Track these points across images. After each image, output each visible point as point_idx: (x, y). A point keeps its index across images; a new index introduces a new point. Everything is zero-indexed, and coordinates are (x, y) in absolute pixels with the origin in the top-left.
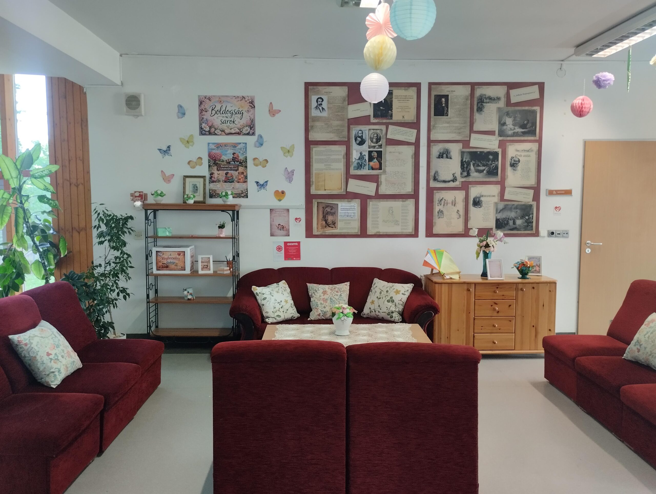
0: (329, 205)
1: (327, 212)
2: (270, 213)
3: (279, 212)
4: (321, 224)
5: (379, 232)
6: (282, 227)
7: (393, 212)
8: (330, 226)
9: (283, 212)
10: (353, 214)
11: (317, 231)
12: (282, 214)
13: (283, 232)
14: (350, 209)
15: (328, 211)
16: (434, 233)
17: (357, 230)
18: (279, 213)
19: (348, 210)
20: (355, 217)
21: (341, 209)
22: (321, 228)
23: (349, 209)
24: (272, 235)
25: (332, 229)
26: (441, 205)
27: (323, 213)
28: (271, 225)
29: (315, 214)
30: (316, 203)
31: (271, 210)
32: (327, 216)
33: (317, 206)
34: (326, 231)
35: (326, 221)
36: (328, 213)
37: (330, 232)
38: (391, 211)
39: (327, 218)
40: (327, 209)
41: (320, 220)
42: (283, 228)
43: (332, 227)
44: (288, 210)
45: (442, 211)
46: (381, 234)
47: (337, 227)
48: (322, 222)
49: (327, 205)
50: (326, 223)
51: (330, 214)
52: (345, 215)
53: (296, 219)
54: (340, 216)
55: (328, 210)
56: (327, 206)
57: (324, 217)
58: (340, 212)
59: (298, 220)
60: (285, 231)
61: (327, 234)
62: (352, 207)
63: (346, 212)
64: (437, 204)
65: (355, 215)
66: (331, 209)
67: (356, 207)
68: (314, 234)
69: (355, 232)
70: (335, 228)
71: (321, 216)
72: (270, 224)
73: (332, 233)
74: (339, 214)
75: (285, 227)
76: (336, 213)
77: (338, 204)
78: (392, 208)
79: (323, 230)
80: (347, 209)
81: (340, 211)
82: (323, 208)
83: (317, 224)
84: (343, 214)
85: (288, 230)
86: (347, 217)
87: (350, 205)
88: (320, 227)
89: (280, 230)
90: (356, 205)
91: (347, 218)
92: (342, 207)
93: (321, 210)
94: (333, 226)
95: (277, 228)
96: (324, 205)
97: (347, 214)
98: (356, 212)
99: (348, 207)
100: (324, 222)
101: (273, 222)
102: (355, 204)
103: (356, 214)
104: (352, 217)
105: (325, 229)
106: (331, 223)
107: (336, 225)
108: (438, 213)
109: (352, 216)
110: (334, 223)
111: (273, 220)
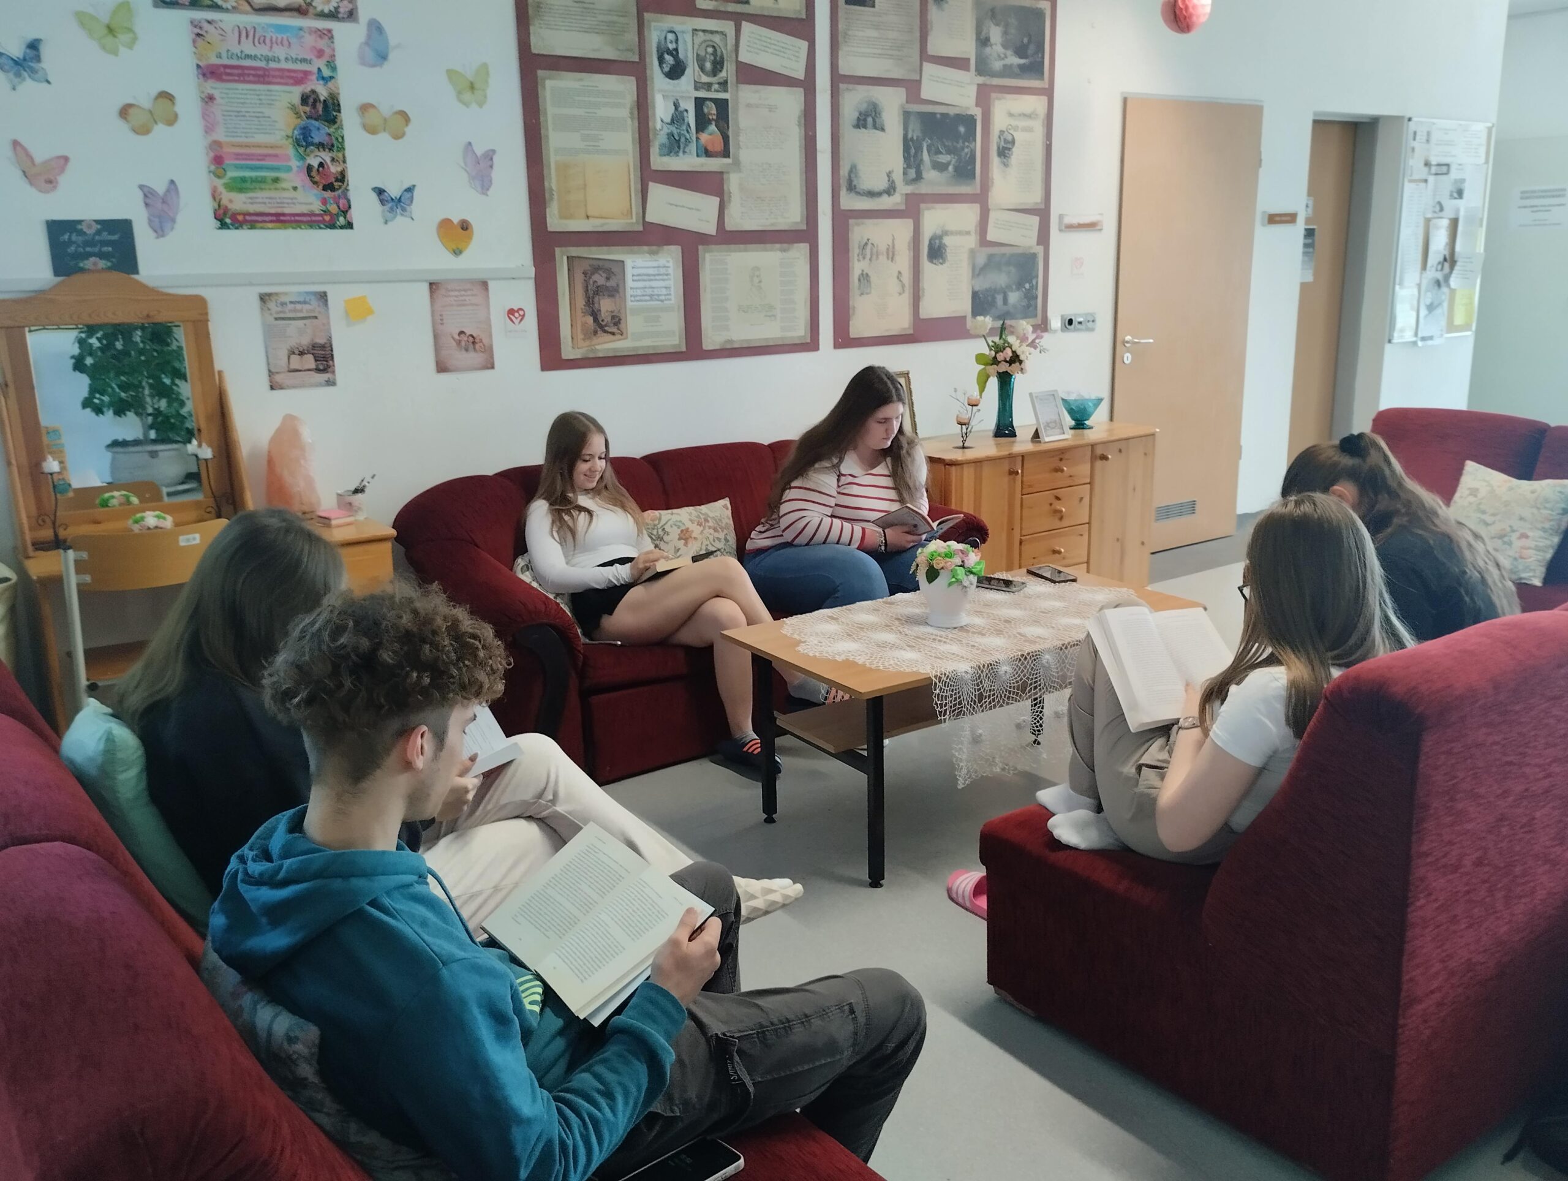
0: (601, 263)
1: (598, 287)
2: (432, 297)
3: (456, 293)
4: (584, 324)
5: (730, 341)
6: (471, 339)
7: (760, 282)
8: (606, 328)
9: (469, 293)
10: (664, 291)
11: (573, 348)
12: (467, 298)
14: (657, 277)
15: (599, 284)
16: (852, 336)
17: (677, 338)
18: (456, 296)
19: (652, 278)
20: (670, 300)
21: (635, 278)
22: (582, 337)
23: (654, 275)
24: (442, 368)
25: (611, 337)
26: (864, 258)
27: (586, 291)
28: (436, 337)
29: (564, 294)
30: (565, 258)
31: (433, 286)
32: (596, 299)
33: (569, 270)
34: (598, 347)
35: (595, 315)
36: (599, 291)
37: (608, 349)
38: (756, 280)
39: (596, 305)
40: (596, 277)
41: (579, 313)
42: (474, 343)
43: (613, 334)
44: (484, 285)
45: (867, 275)
46: (736, 346)
47: (624, 332)
48: (584, 319)
49: (595, 263)
50: (596, 320)
51: (605, 293)
52: (643, 295)
53: (511, 312)
54: (633, 299)
55: (599, 279)
56: (596, 269)
57: (590, 302)
58: (632, 285)
59: (517, 315)
61: (601, 355)
62: (662, 271)
63: (647, 284)
64: (856, 258)
65: (670, 294)
66: (608, 279)
67: (670, 271)
68: (565, 356)
69: (674, 346)
70: (619, 337)
71: (581, 302)
72: (434, 331)
73: (614, 350)
74: (629, 292)
75: (481, 341)
76: (621, 290)
77: (623, 262)
78: (758, 269)
79: (587, 343)
80: (650, 277)
81: (630, 283)
82: (585, 273)
83: (572, 325)
84: (639, 292)
85: (489, 351)
86: (651, 300)
87: (655, 264)
88: (580, 336)
89: (467, 350)
90: (671, 264)
91: (652, 303)
92: (636, 272)
93: (579, 278)
94: (614, 330)
95: (454, 343)
96: (586, 266)
97: (649, 292)
98: (671, 283)
99: (651, 271)
100: (590, 320)
101: (442, 324)
102: (668, 262)
103: (672, 292)
104: (662, 301)
105: (595, 340)
106: (609, 319)
107: (622, 326)
108: (859, 280)
109: (663, 298)
110: (617, 321)
111: (442, 320)
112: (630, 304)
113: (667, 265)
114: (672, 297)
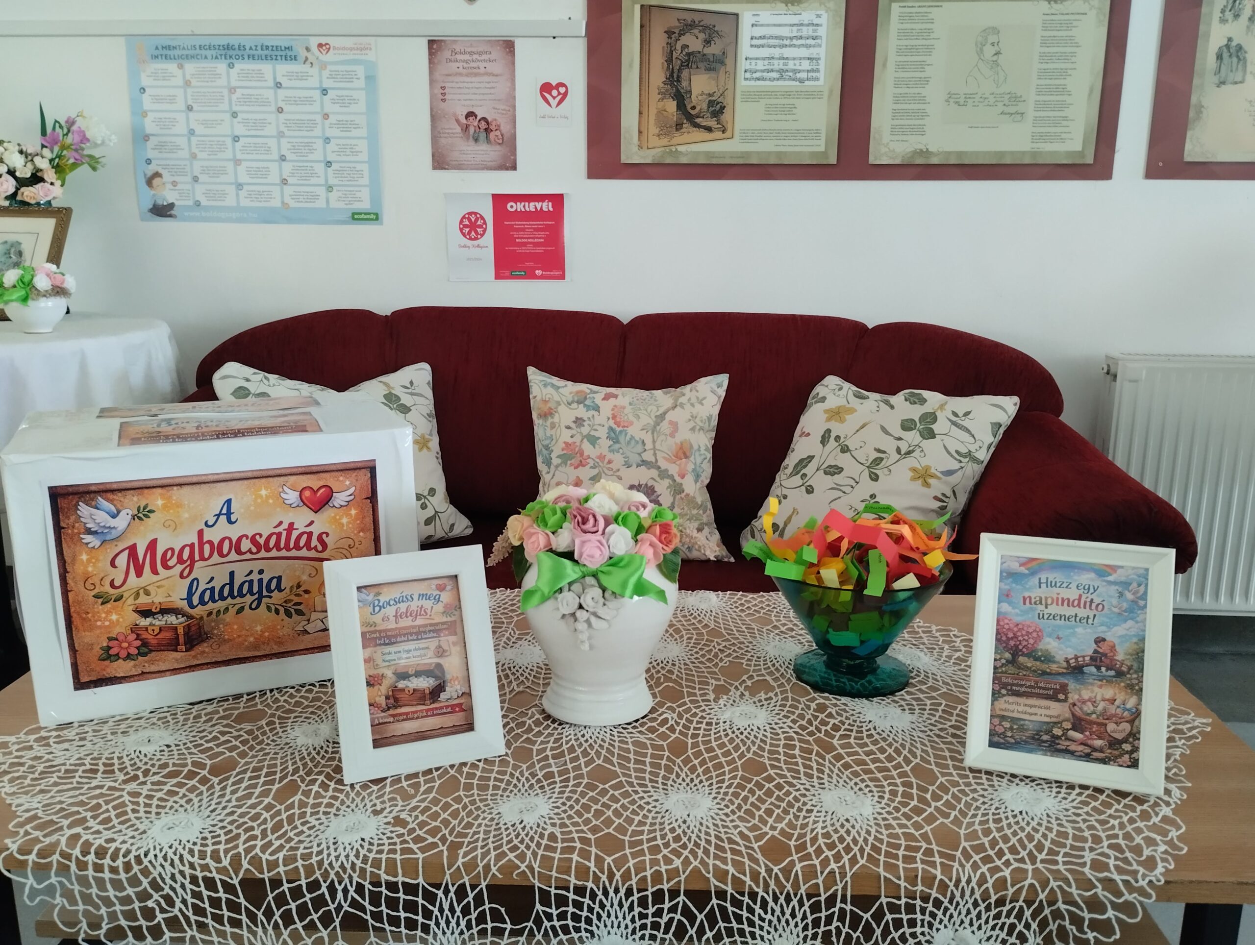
0: (697, 17)
1: (688, 54)
2: (431, 61)
3: (467, 57)
4: (661, 112)
5: (927, 153)
6: (483, 125)
7: (998, 53)
8: (698, 120)
9: (484, 57)
10: (806, 65)
11: (640, 147)
12: (482, 65)
13: (486, 151)
14: (795, 42)
15: (691, 50)
16: (1188, 158)
17: (823, 143)
18: (466, 61)
19: (787, 42)
20: (817, 79)
21: (755, 42)
22: (657, 131)
23: (791, 39)
24: (440, 162)
25: (707, 135)
27: (669, 60)
28: (434, 118)
29: (631, 65)
30: (637, 8)
31: (435, 46)
32: (685, 73)
33: (642, 26)
34: (680, 148)
35: (681, 98)
36: (690, 60)
37: (698, 153)
38: (989, 51)
39: (684, 84)
40: (686, 39)
41: (655, 96)
42: (488, 130)
43: (709, 129)
44: (509, 46)
45: (1240, 48)
46: (935, 161)
47: (729, 127)
48: (661, 104)
49: (689, 17)
50: (681, 106)
51: (700, 65)
52: (768, 71)
54: (748, 75)
55: (693, 42)
56: (688, 27)
57: (673, 79)
58: (748, 53)
60: (498, 147)
61: (684, 160)
62: (805, 31)
63: (777, 52)
65: (818, 71)
66: (707, 42)
67: (822, 31)
68: (624, 159)
69: (813, 154)
70: (719, 134)
71: (658, 76)
72: (432, 109)
73: (707, 154)
74: (743, 65)
75: (498, 128)
76: (729, 61)
77: (737, 15)
78: (995, 31)
79: (665, 141)
80: (781, 42)
81: (745, 49)
82: (669, 33)
83: (640, 113)
84: (760, 65)
85: (510, 144)
86: (781, 78)
87: (795, 20)
88: (654, 130)
89: (476, 140)
90: (824, 20)
91: (780, 83)
92: (758, 32)
93: (659, 41)
94: (712, 123)
96: (672, 21)
97: (778, 65)
98: (821, 52)
99: (785, 32)
100: (671, 106)
101: (443, 100)
102: (818, 16)
103: (822, 67)
104: (801, 81)
105: (678, 138)
106: (705, 106)
107: (726, 116)
108: (1219, 57)
109: (803, 75)
110: (717, 109)
111: (444, 94)
112: (742, 83)
113: (816, 21)
114: (821, 75)
